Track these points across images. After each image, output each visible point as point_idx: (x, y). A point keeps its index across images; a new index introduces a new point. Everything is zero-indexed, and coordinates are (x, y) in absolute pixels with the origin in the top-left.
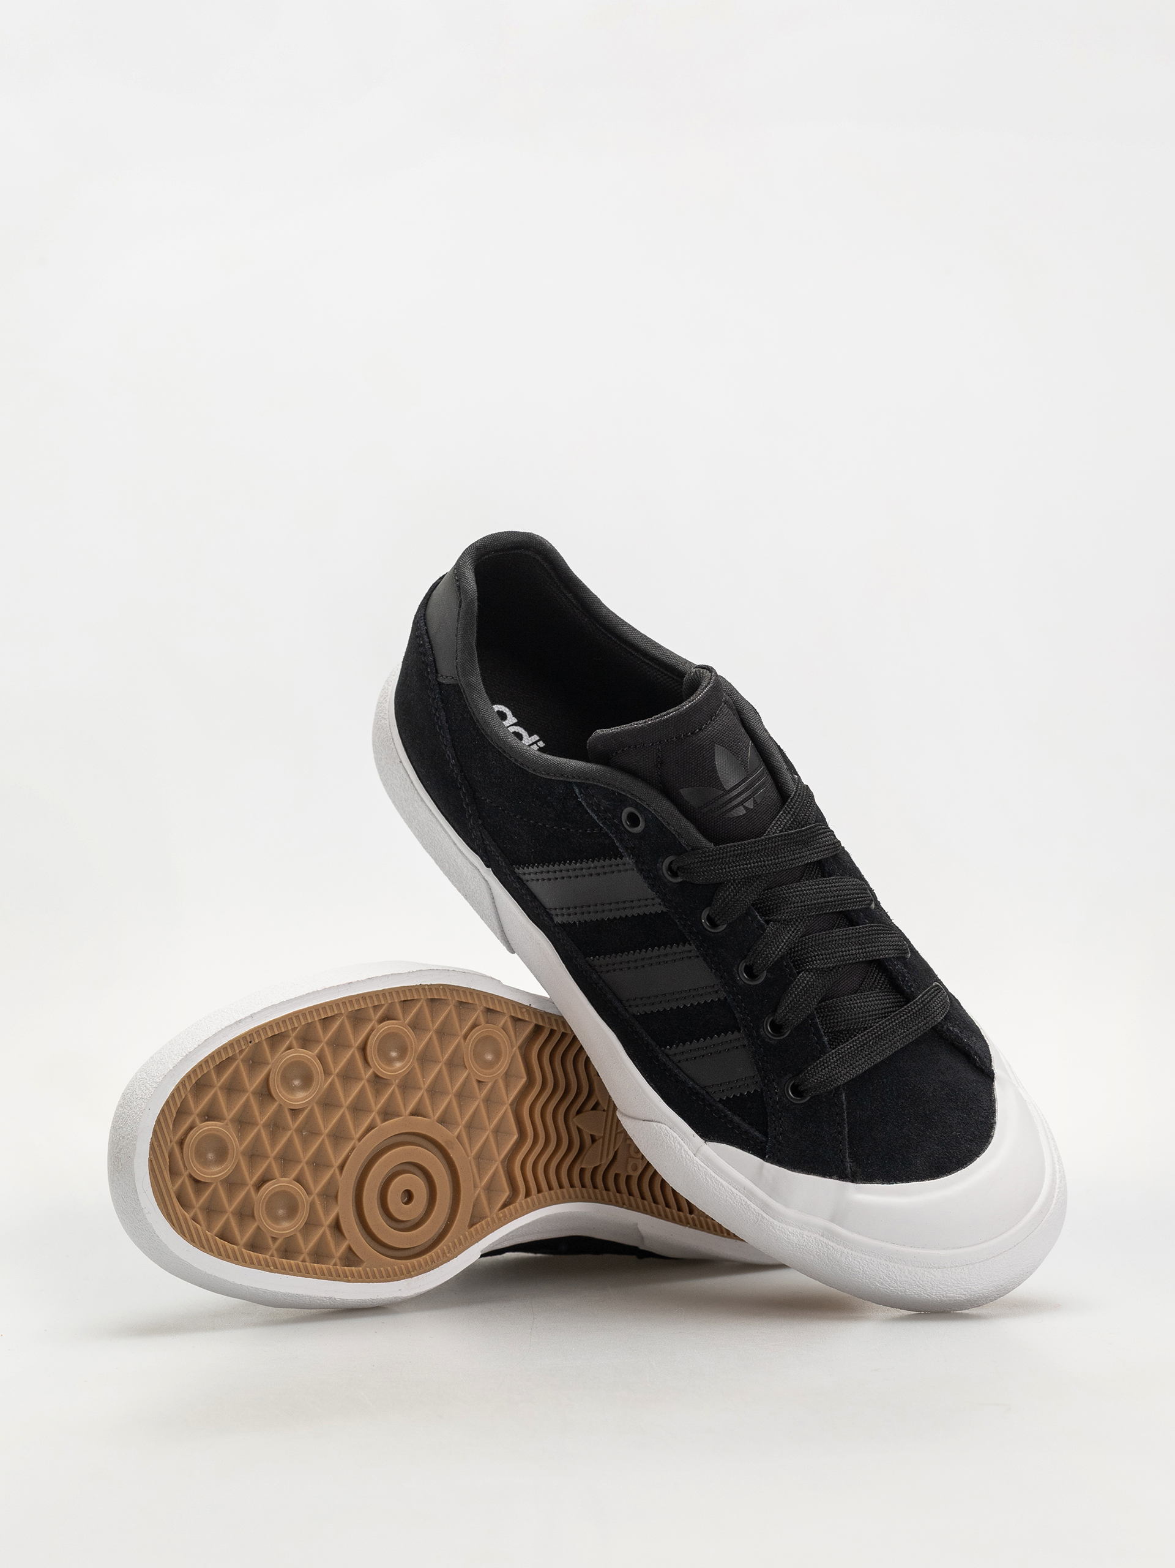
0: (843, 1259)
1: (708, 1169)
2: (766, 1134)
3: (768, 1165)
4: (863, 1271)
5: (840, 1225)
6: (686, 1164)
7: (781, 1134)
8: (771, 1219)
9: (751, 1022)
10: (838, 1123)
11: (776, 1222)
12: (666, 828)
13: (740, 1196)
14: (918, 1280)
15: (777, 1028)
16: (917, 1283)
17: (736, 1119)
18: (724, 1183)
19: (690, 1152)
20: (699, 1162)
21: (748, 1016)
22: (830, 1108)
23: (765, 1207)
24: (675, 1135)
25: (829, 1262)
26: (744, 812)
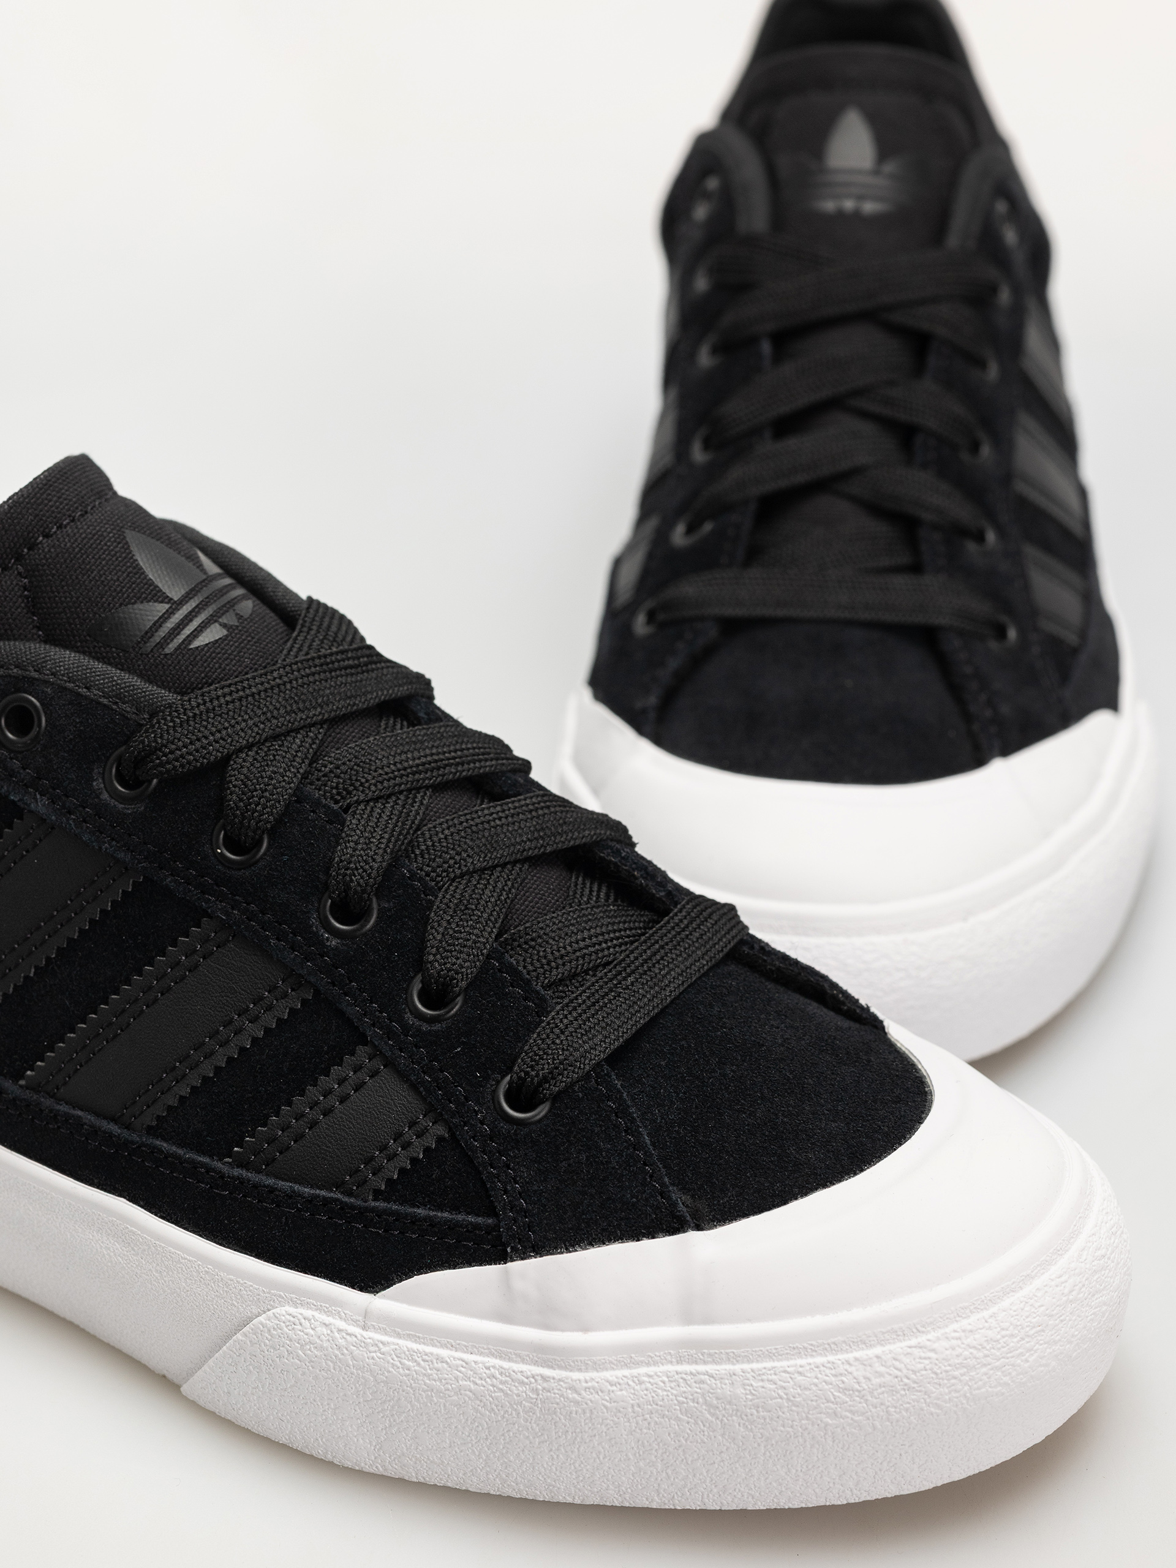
0: (740, 1391)
1: (401, 1342)
2: (492, 1212)
3: (516, 1267)
4: (788, 1399)
5: (707, 1321)
6: (353, 1358)
7: (520, 1194)
8: (563, 1374)
9: (381, 1012)
10: (626, 1131)
11: (576, 1375)
12: (86, 697)
13: (483, 1363)
14: (905, 1371)
15: (435, 996)
16: (906, 1380)
17: (421, 1212)
18: (444, 1353)
19: (353, 1329)
20: (378, 1337)
21: (371, 1003)
22: (599, 1107)
23: (543, 1355)
24: (309, 1313)
25: (712, 1415)
26: (225, 632)
